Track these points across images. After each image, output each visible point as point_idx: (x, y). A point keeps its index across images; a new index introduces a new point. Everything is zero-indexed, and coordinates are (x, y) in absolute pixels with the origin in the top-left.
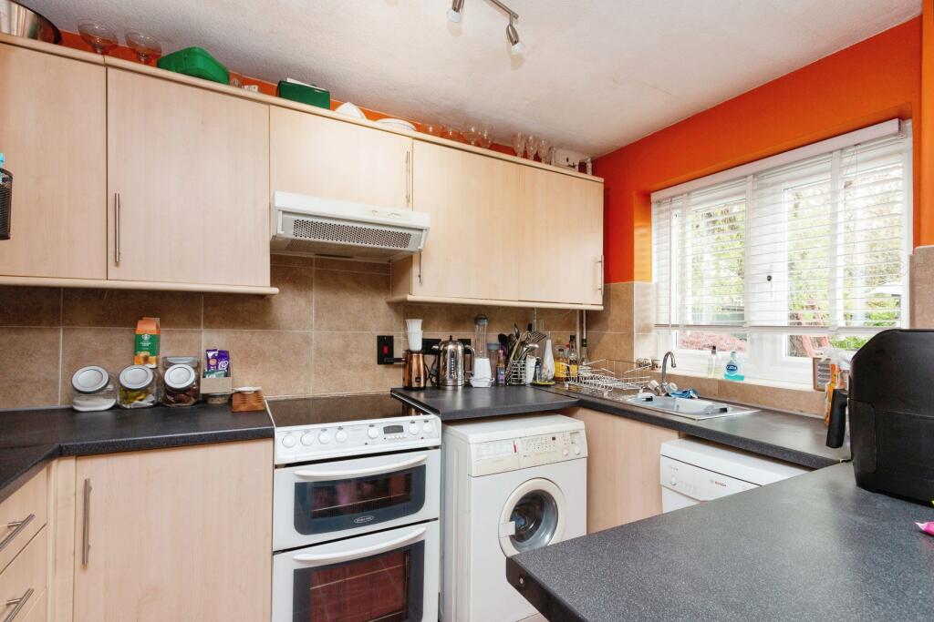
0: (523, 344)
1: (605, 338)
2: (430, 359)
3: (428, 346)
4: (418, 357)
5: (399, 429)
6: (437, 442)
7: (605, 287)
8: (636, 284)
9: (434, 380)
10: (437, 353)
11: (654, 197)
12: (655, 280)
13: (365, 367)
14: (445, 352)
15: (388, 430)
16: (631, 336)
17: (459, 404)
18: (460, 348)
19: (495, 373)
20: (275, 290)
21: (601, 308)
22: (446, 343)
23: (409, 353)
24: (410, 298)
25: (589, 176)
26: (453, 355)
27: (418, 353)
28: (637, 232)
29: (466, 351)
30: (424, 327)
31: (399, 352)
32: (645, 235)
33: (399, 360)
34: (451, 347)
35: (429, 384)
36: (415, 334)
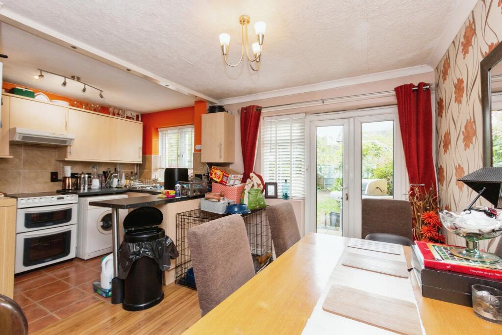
0: (112, 174)
1: (144, 172)
2: (74, 180)
3: (73, 176)
4: (69, 179)
5: (63, 198)
6: (77, 201)
7: (143, 157)
8: (153, 156)
9: (75, 187)
10: (77, 178)
11: (159, 130)
12: (160, 154)
13: (45, 183)
14: (80, 177)
15: (58, 199)
16: (151, 171)
17: (86, 191)
18: (87, 176)
19: (101, 183)
20: (12, 157)
21: (141, 163)
22: (81, 174)
23: (65, 178)
24: (66, 159)
25: (140, 122)
26: (84, 178)
27: (69, 177)
28: (154, 140)
29: (89, 177)
30: (71, 169)
31: (60, 177)
32: (156, 141)
33: (60, 180)
34: (83, 176)
35: (73, 188)
36: (68, 171)
